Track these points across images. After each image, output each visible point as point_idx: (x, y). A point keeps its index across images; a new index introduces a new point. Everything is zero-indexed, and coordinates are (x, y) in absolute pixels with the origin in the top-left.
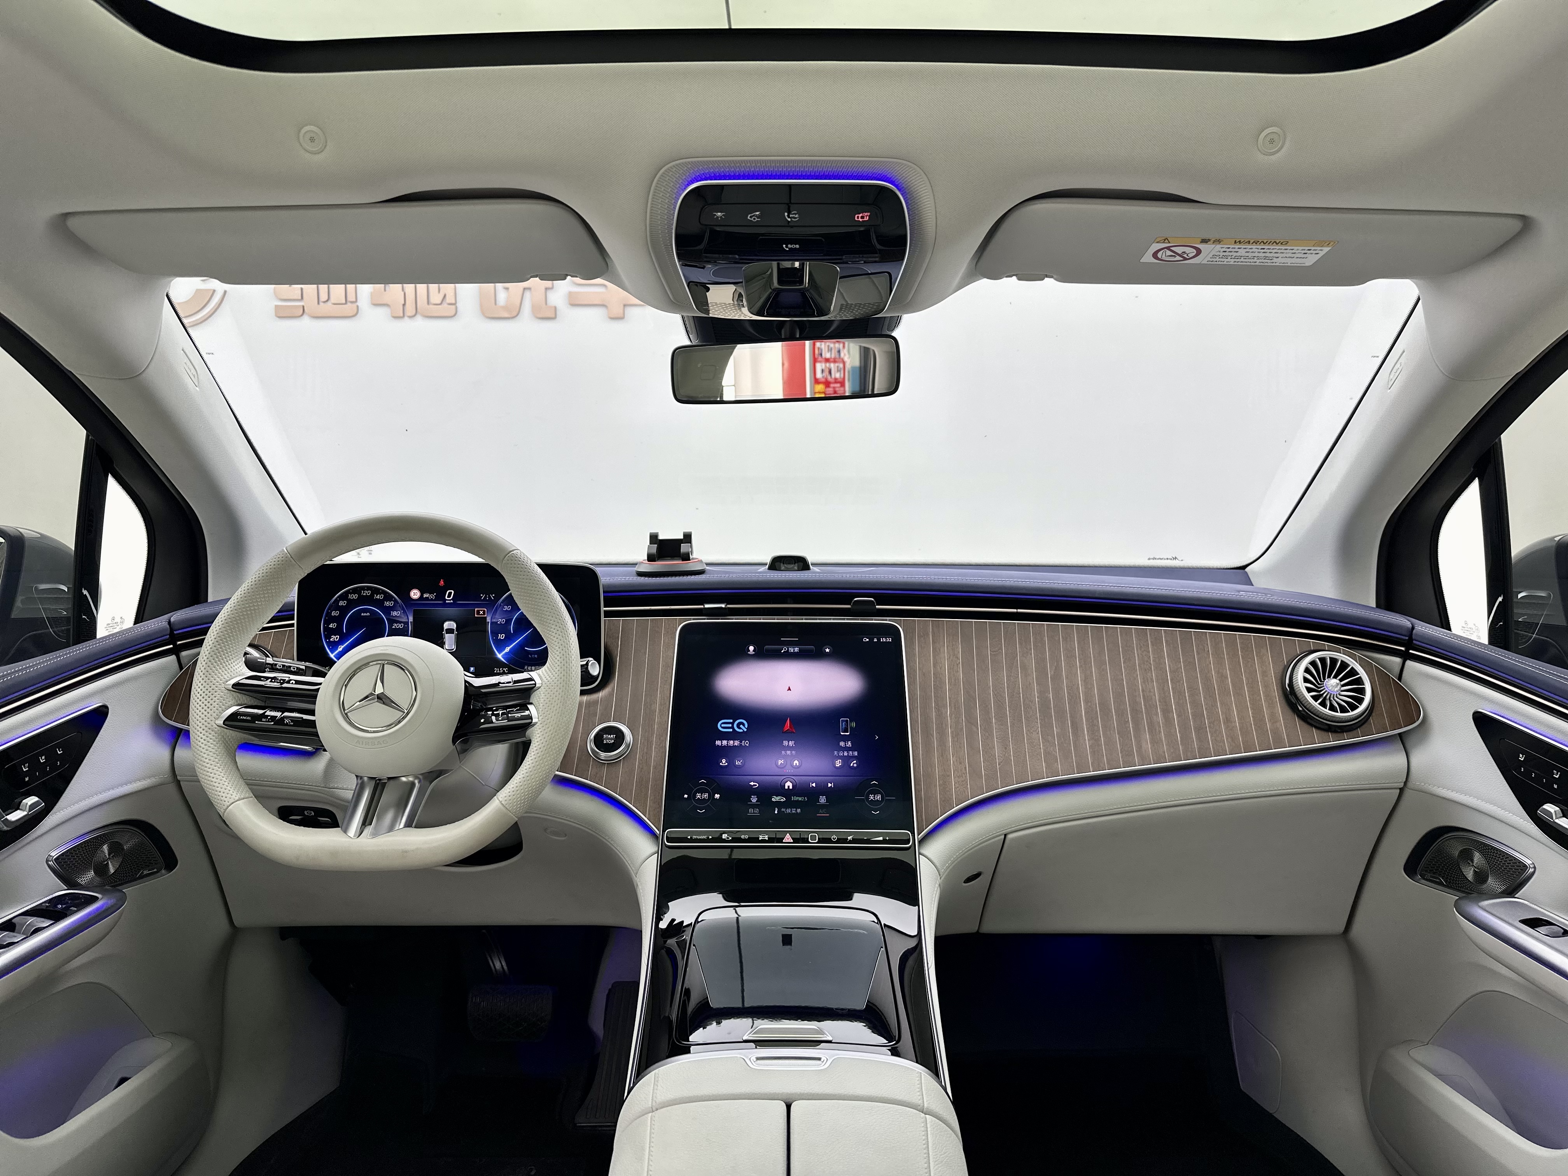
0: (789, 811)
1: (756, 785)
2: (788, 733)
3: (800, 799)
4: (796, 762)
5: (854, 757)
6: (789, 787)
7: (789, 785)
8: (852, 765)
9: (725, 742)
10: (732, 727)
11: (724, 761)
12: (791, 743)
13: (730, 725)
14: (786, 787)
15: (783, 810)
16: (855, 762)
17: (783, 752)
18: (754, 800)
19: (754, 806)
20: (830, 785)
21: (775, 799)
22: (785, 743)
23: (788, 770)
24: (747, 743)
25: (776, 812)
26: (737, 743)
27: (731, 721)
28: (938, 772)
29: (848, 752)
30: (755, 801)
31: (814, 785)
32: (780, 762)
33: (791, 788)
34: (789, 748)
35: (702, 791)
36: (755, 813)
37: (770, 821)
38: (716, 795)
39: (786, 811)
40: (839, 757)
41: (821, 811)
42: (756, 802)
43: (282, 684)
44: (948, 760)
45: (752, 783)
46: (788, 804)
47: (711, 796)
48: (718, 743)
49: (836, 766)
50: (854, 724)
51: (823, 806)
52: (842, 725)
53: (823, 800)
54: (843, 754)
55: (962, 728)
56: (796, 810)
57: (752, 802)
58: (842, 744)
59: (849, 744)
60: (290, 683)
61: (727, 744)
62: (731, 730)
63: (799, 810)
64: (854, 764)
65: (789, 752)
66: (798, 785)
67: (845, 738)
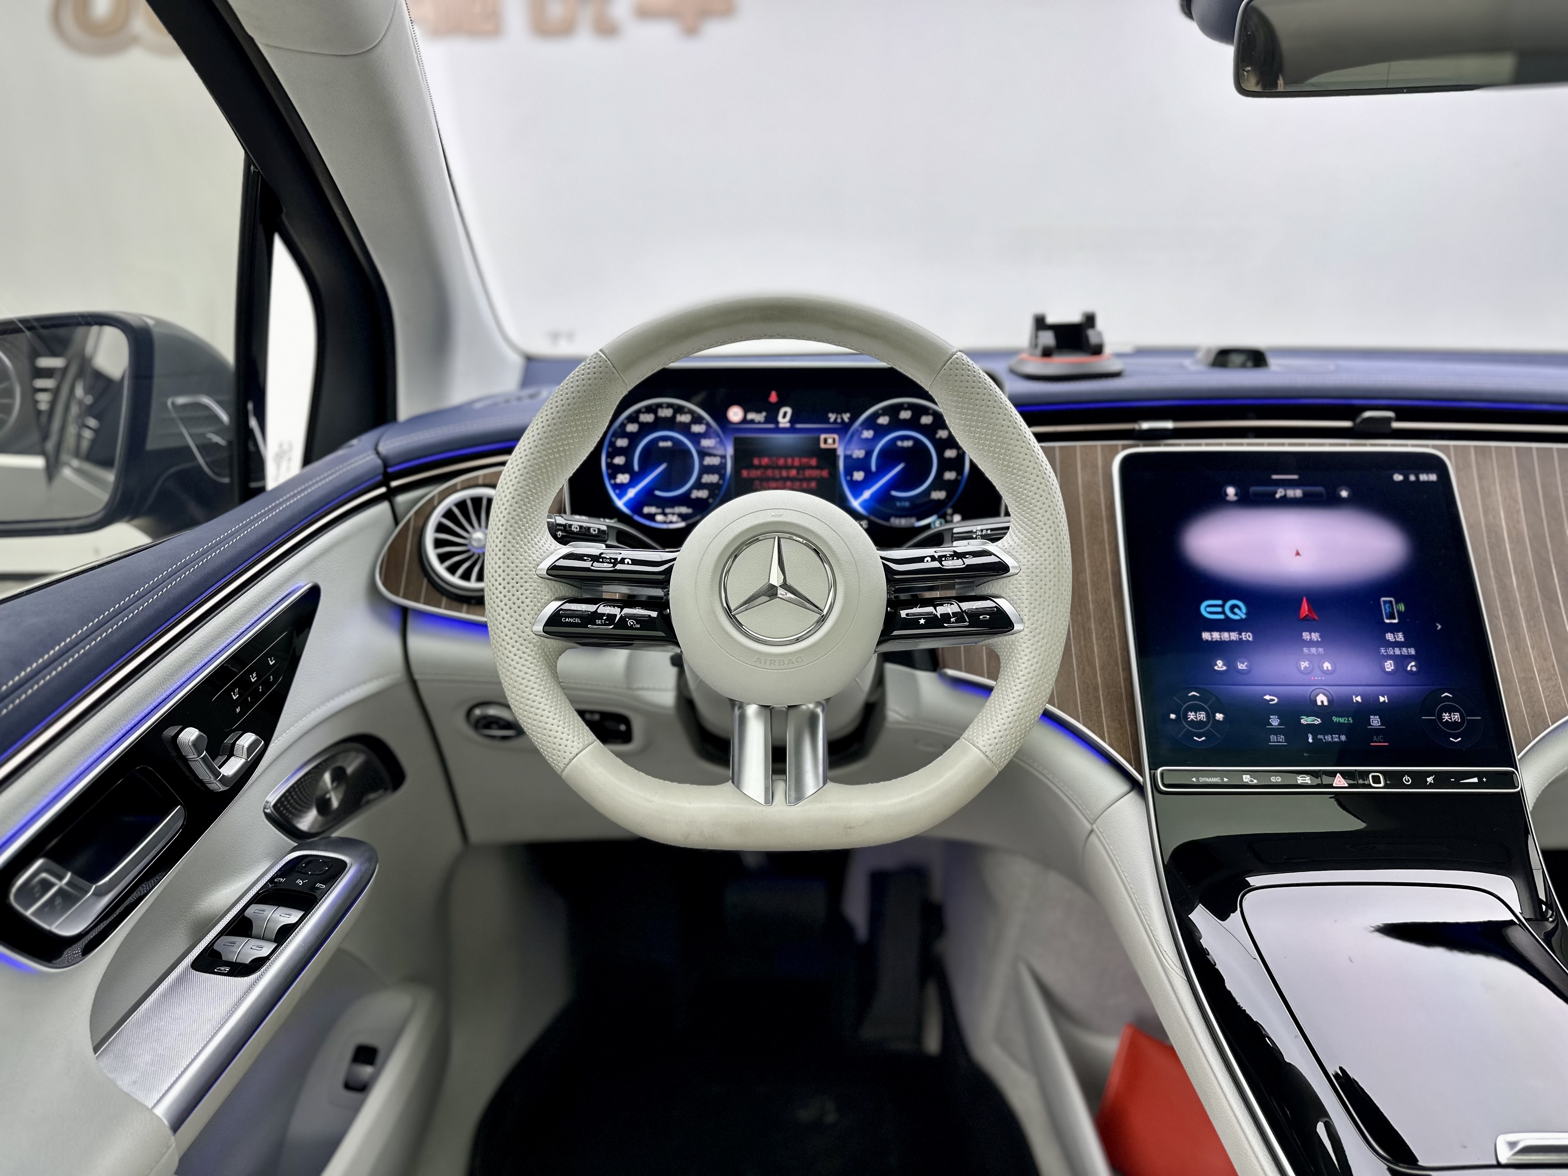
0: (1328, 738)
1: (1274, 700)
2: (1307, 620)
3: (1342, 720)
4: (1327, 666)
5: (1410, 658)
6: (1322, 702)
7: (1322, 699)
8: (1409, 668)
9: (1216, 636)
10: (1223, 612)
11: (1220, 663)
12: (1315, 636)
13: (1219, 609)
14: (1319, 703)
15: (1320, 737)
16: (1413, 664)
17: (1305, 650)
18: (1275, 721)
19: (1276, 731)
20: (1382, 699)
21: (1305, 720)
22: (1306, 636)
23: (1318, 678)
24: (1249, 636)
25: (1310, 740)
26: (1234, 636)
27: (1220, 602)
28: (1517, 674)
29: (1400, 650)
30: (1277, 724)
31: (1359, 699)
32: (1304, 665)
33: (1326, 703)
34: (1311, 643)
35: (1196, 709)
36: (1279, 742)
37: (1305, 755)
38: (1217, 715)
39: (1325, 739)
40: (1389, 657)
41: (1375, 738)
42: (1278, 726)
43: (615, 565)
44: (1527, 655)
45: (1267, 697)
46: (1327, 727)
47: (1210, 716)
48: (1206, 636)
49: (1387, 670)
50: (1402, 607)
51: (1377, 731)
52: (1385, 609)
53: (1375, 721)
54: (1394, 652)
55: (1538, 607)
56: (1339, 738)
57: (1272, 725)
58: (1389, 637)
59: (1400, 637)
60: (624, 564)
61: (1221, 638)
62: (1222, 617)
63: (1343, 738)
64: (1412, 666)
65: (1313, 650)
66: (1334, 698)
67: (1393, 629)
